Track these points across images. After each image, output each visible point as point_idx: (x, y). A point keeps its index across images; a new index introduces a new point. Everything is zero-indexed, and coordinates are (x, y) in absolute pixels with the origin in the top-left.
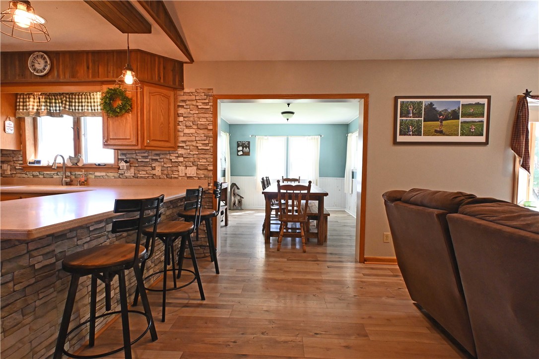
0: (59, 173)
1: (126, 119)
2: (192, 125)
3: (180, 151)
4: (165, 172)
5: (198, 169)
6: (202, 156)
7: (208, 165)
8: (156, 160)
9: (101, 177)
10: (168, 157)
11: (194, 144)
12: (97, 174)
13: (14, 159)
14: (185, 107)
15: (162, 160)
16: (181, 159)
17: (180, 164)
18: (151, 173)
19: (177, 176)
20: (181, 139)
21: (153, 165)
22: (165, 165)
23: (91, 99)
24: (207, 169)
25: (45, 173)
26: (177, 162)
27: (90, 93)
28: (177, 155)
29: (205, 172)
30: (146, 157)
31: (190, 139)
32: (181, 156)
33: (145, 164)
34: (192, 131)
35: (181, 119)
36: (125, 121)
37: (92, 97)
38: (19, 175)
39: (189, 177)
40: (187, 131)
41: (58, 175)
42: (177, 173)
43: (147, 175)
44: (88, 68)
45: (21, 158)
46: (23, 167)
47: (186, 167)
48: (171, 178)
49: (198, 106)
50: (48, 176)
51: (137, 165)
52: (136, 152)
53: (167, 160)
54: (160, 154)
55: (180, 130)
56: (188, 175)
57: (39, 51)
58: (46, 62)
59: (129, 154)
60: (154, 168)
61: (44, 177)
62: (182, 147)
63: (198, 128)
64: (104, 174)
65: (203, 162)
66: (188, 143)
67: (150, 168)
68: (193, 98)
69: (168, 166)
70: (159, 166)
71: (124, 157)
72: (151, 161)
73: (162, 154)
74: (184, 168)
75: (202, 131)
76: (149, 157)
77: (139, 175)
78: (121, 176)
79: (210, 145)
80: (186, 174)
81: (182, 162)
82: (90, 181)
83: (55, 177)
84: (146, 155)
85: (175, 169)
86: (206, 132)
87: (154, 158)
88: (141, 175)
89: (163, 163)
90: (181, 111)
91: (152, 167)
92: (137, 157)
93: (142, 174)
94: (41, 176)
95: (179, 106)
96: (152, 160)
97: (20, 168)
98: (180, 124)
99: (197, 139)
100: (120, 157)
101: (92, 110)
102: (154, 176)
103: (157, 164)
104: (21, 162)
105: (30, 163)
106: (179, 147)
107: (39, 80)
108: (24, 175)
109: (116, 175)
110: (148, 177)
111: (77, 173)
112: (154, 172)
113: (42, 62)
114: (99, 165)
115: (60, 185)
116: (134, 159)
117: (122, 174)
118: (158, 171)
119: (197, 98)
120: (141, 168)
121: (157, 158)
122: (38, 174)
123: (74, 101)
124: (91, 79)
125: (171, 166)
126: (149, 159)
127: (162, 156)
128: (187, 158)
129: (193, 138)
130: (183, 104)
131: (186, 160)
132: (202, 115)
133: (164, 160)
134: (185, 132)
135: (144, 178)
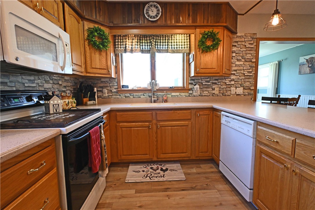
0: (145, 94)
1: (214, 54)
2: (241, 58)
3: (233, 77)
4: (222, 92)
5: (244, 89)
6: (247, 80)
7: (251, 86)
8: (216, 83)
9: (176, 96)
10: (224, 81)
11: (242, 72)
12: (173, 94)
13: (111, 85)
14: (237, 46)
15: (220, 83)
16: (233, 83)
17: (232, 86)
18: (212, 92)
19: (229, 94)
20: (233, 69)
21: (213, 87)
22: (221, 87)
23: (172, 40)
24: (250, 89)
25: (134, 94)
26: (230, 84)
28: (230, 80)
29: (249, 91)
30: (208, 82)
31: (239, 68)
32: (233, 80)
33: (208, 87)
34: (241, 63)
35: (234, 55)
36: (212, 55)
37: (173, 38)
38: (114, 97)
39: (238, 95)
40: (238, 63)
41: (144, 95)
42: (230, 92)
43: (209, 94)
44: (189, 15)
45: (116, 84)
46: (118, 91)
47: (236, 88)
48: (225, 95)
49: (246, 45)
50: (136, 97)
51: (202, 87)
52: (202, 78)
53: (223, 83)
54: (218, 79)
55: (233, 62)
56: (237, 93)
57: (153, 2)
59: (196, 79)
60: (213, 89)
61: (134, 98)
62: (234, 74)
63: (245, 61)
64: (178, 94)
65: (247, 84)
66: (238, 71)
67: (211, 89)
68: (243, 39)
69: (224, 87)
70: (217, 87)
71: (193, 82)
72: (212, 84)
73: (220, 79)
74: (235, 88)
75: (247, 63)
76: (211, 82)
77: (203, 94)
78: (190, 95)
79: (253, 72)
80: (236, 92)
81: (233, 84)
82: (169, 100)
83: (141, 97)
84: (209, 80)
85: (228, 89)
86: (250, 63)
87: (214, 82)
88: (205, 94)
89: (220, 86)
90: (234, 49)
91: (212, 88)
92: (202, 82)
93: (206, 93)
94: (132, 97)
95: (233, 45)
96: (213, 83)
97: (115, 91)
98: (233, 58)
99: (244, 68)
100: (190, 82)
101: (172, 48)
102: (214, 95)
103: (216, 86)
104: (116, 87)
105: (123, 86)
106: (232, 74)
108: (118, 97)
109: (187, 94)
110: (209, 95)
111: (158, 94)
112: (214, 92)
113: (155, 10)
114: (171, 88)
116: (200, 83)
117: (191, 94)
118: (216, 92)
119: (245, 40)
120: (205, 89)
121: (216, 82)
122: (129, 95)
123: (159, 41)
125: (226, 87)
126: (211, 83)
127: (219, 81)
128: (237, 81)
129: (242, 68)
130: (236, 44)
131: (236, 83)
132: (248, 52)
133: (221, 83)
134: (236, 64)
135: (207, 96)
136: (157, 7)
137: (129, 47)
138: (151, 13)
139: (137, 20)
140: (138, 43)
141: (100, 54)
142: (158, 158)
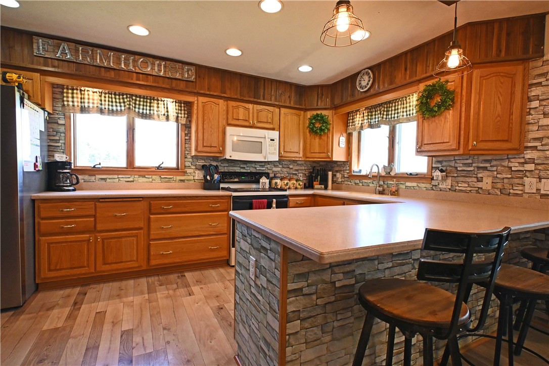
0: (374, 182)
3: (529, 154)
4: (499, 186)
8: (485, 168)
9: (412, 188)
10: (506, 163)
12: (408, 184)
13: (344, 169)
14: (544, 83)
15: (495, 169)
16: (531, 167)
17: (528, 174)
18: (476, 186)
19: (520, 192)
20: (531, 135)
21: (480, 175)
22: (498, 176)
23: (407, 103)
25: (364, 181)
26: (523, 171)
27: (406, 98)
28: (522, 160)
30: (469, 165)
32: (532, 161)
33: (468, 174)
35: (535, 104)
37: (408, 101)
38: (346, 182)
39: (542, 196)
40: (545, 122)
41: (373, 183)
42: (521, 188)
43: (469, 189)
44: (406, 70)
45: (348, 168)
46: (349, 176)
47: (540, 178)
48: (509, 194)
50: (365, 184)
51: (456, 175)
52: (456, 158)
53: (503, 168)
54: (491, 160)
55: (532, 121)
56: (542, 192)
57: (365, 69)
58: (370, 77)
59: (445, 161)
60: (480, 180)
61: (363, 185)
62: (535, 148)
64: (415, 184)
66: (546, 141)
67: (475, 180)
69: (505, 176)
70: (489, 176)
71: (439, 165)
72: (476, 169)
73: (496, 160)
74: (534, 180)
76: (474, 165)
77: (457, 188)
78: (434, 188)
80: (538, 190)
81: (532, 171)
82: (401, 191)
83: (371, 185)
84: (470, 161)
85: (517, 181)
87: (482, 165)
88: (461, 188)
89: (495, 173)
90: (535, 92)
91: (477, 178)
92: (457, 165)
93: (462, 186)
94: (361, 184)
95: (531, 85)
96: (479, 168)
97: (347, 176)
98: (532, 112)
100: (434, 165)
101: (407, 115)
102: (480, 191)
103: (486, 173)
104: (348, 171)
106: (527, 147)
107: (364, 95)
108: (349, 183)
109: (429, 186)
110: (470, 191)
111: (389, 182)
112: (480, 185)
113: (366, 78)
114: (411, 174)
115: (374, 193)
116: (452, 167)
117: (436, 186)
118: (486, 184)
120: (461, 179)
121: (487, 165)
122: (359, 182)
123: (390, 109)
124: (408, 81)
125: (510, 176)
126: (474, 167)
127: (494, 163)
128: (544, 164)
130: (541, 80)
131: (540, 167)
133: (499, 168)
134: (540, 124)
135: (465, 192)
136: (368, 74)
138: (362, 82)
141: (320, 138)
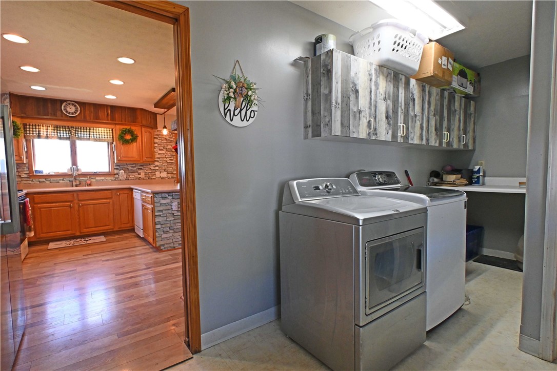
0: (64, 179)
1: (133, 146)
2: (163, 149)
3: (157, 163)
4: (147, 176)
5: (167, 173)
6: (170, 166)
7: (173, 171)
8: (141, 169)
9: (101, 180)
10: (149, 167)
11: (165, 159)
12: (98, 178)
15: (145, 169)
16: (157, 168)
17: (157, 171)
18: (138, 176)
19: (155, 178)
20: (157, 156)
21: (139, 172)
22: (147, 172)
23: (93, 130)
24: (173, 173)
25: (51, 179)
26: (155, 170)
28: (154, 166)
29: (172, 175)
31: (162, 156)
32: (157, 166)
33: (134, 172)
34: (163, 152)
35: (156, 145)
39: (162, 178)
40: (160, 152)
42: (155, 176)
44: (108, 115)
45: (26, 169)
46: (30, 176)
47: (160, 172)
48: (151, 179)
50: (54, 182)
51: (127, 172)
52: (127, 164)
53: (148, 169)
55: (156, 151)
58: (77, 108)
59: (122, 165)
60: (139, 174)
62: (158, 161)
63: (167, 151)
64: (103, 178)
65: (170, 169)
66: (161, 159)
67: (137, 174)
69: (149, 172)
70: (143, 172)
71: (118, 167)
74: (159, 173)
75: (169, 152)
76: (136, 167)
77: (129, 178)
78: (116, 179)
80: (160, 176)
84: (134, 166)
85: (153, 173)
86: (171, 153)
87: (139, 167)
89: (145, 171)
90: (156, 141)
92: (127, 167)
93: (132, 177)
94: (48, 182)
95: (155, 138)
96: (138, 169)
97: (26, 176)
98: (156, 148)
99: (166, 156)
100: (115, 167)
101: (94, 137)
102: (140, 179)
105: (36, 171)
106: (156, 161)
107: (70, 118)
108: (30, 182)
109: (113, 178)
110: (136, 179)
111: (80, 178)
112: (140, 176)
113: (72, 107)
114: (95, 173)
116: (125, 168)
117: (118, 178)
118: (142, 175)
120: (131, 174)
121: (142, 167)
122: (45, 180)
125: (151, 172)
127: (144, 166)
128: (161, 167)
129: (164, 156)
130: (158, 137)
132: (169, 144)
135: (133, 179)
136: (75, 106)
137: (43, 134)
138: (68, 109)
139: (54, 114)
140: (54, 130)
142: (81, 233)
